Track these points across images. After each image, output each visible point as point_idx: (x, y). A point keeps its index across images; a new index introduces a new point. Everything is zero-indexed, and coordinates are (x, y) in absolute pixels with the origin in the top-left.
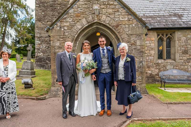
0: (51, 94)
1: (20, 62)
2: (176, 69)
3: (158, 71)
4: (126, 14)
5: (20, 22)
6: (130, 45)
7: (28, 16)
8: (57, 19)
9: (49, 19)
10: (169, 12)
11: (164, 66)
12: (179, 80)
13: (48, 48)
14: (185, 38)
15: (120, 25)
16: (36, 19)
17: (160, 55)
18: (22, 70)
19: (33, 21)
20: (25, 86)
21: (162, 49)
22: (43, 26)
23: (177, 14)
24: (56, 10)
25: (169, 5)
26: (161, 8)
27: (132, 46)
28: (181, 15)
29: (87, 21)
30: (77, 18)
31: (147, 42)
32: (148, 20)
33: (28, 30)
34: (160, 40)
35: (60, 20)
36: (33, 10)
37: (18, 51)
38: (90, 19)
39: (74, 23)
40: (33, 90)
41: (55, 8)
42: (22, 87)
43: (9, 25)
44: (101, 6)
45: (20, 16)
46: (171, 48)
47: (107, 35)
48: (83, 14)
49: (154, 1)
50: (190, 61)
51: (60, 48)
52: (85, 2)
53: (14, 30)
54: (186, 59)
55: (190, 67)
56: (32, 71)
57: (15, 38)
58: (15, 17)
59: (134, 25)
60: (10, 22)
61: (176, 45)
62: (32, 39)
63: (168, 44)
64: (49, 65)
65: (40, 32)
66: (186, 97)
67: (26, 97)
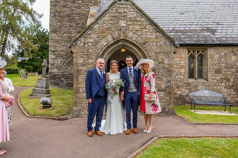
0: (74, 114)
1: (25, 78)
2: (209, 89)
3: (188, 92)
4: (153, 31)
5: (24, 29)
6: (158, 64)
7: (34, 23)
8: (80, 34)
9: (66, 30)
10: (201, 26)
11: (195, 87)
12: (210, 102)
13: (63, 64)
14: (218, 56)
15: (148, 42)
16: (50, 30)
17: (191, 74)
18: (36, 89)
19: (41, 29)
20: (44, 105)
21: (193, 67)
22: (59, 39)
23: (210, 28)
24: (73, 20)
25: (202, 18)
26: (193, 21)
27: (160, 64)
28: (215, 30)
29: (113, 38)
30: (102, 34)
31: (176, 59)
32: (178, 35)
33: (34, 40)
34: (191, 57)
35: (84, 36)
36: (41, 15)
37: (20, 65)
38: (115, 35)
39: (99, 39)
40: (52, 109)
41: (72, 18)
42: (40, 107)
43: (10, 34)
44: (128, 22)
45: (25, 22)
46: (203, 66)
47: (133, 52)
48: (109, 30)
49: (185, 13)
50: (223, 81)
51: (83, 65)
52: (111, 18)
53: (17, 39)
54: (219, 79)
55: (224, 88)
56: (47, 89)
57: (17, 50)
58: (18, 24)
59: (162, 43)
60: (12, 30)
61: (208, 63)
62: (39, 51)
63: (200, 62)
64: (65, 83)
65: (55, 45)
66: (215, 118)
67: (46, 117)
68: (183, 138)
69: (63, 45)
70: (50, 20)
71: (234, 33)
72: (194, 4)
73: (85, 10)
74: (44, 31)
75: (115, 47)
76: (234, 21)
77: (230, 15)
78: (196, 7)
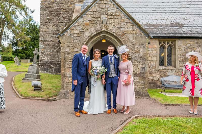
0: (61, 96)
1: (19, 65)
2: (176, 75)
3: (159, 77)
4: (131, 24)
5: (18, 23)
6: (134, 53)
7: (27, 17)
8: (67, 27)
9: (54, 23)
10: (171, 21)
11: (165, 73)
12: (178, 86)
13: (52, 53)
14: (185, 47)
16: (41, 23)
17: (161, 62)
18: (28, 74)
19: (32, 23)
20: (35, 88)
21: (164, 56)
22: (48, 31)
23: (178, 23)
24: (61, 15)
25: (171, 14)
26: (164, 17)
27: (136, 53)
28: (182, 24)
29: (95, 30)
30: (86, 27)
31: (149, 49)
32: (151, 28)
33: (27, 32)
34: (161, 47)
35: (70, 27)
36: (33, 11)
37: (15, 53)
38: (98, 28)
39: (83, 31)
40: (42, 92)
41: (60, 12)
42: (31, 89)
43: (6, 26)
44: (109, 16)
45: (19, 17)
46: (172, 55)
48: (92, 23)
49: (157, 10)
51: (69, 53)
52: (94, 12)
53: (12, 31)
56: (38, 74)
57: (12, 40)
58: (13, 17)
59: (138, 35)
60: (8, 23)
61: (177, 53)
62: (31, 41)
63: (169, 52)
64: (53, 69)
65: (44, 36)
66: (183, 100)
67: (37, 98)
68: (156, 117)
69: (51, 37)
70: (41, 14)
71: (198, 28)
72: (164, 2)
73: (71, 6)
74: (36, 25)
76: (198, 17)
77: (195, 12)
78: (166, 5)
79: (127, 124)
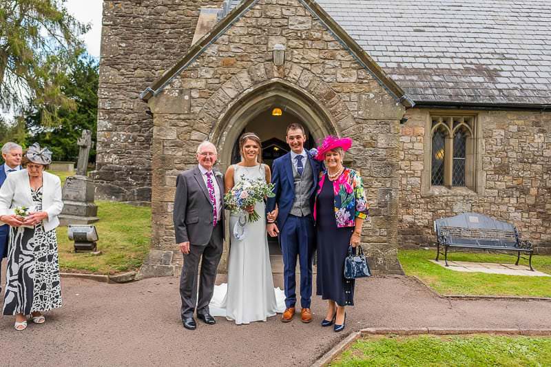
0: (150, 268)
2: (478, 212)
3: (430, 218)
4: (353, 65)
5: (44, 59)
6: (361, 147)
7: (69, 44)
8: (173, 69)
9: (141, 61)
10: (464, 62)
11: (447, 205)
12: (483, 242)
13: (132, 143)
14: (503, 133)
15: (337, 94)
16: (103, 60)
17: (437, 174)
19: (84, 61)
20: (77, 245)
21: (442, 157)
22: (123, 81)
23: (484, 67)
24: (159, 37)
25: (465, 42)
26: (445, 50)
27: (366, 149)
28: (495, 70)
29: (252, 80)
30: (226, 70)
31: (404, 139)
32: (410, 80)
33: (68, 84)
34: (438, 134)
35: (180, 71)
36: (85, 27)
38: (259, 74)
39: (217, 81)
41: (157, 31)
42: (67, 247)
43: (10, 68)
44: (290, 41)
45: (46, 43)
46: (467, 156)
48: (242, 61)
49: (426, 29)
50: (513, 195)
51: (176, 146)
52: (250, 29)
53: (26, 82)
54: (505, 187)
55: (514, 209)
56: (89, 204)
57: (27, 108)
58: (30, 44)
59: (372, 96)
60: (15, 59)
61: (480, 149)
62: (79, 112)
63: (459, 146)
64: (136, 189)
65: (112, 95)
66: (498, 284)
67: (81, 275)
69: (131, 98)
70: (104, 35)
71: (540, 81)
72: (448, 8)
73: (189, 14)
74: (93, 65)
75: (257, 103)
76: (540, 52)
77: (531, 37)
78: (452, 17)
79: (335, 356)
